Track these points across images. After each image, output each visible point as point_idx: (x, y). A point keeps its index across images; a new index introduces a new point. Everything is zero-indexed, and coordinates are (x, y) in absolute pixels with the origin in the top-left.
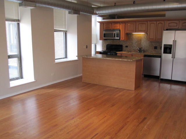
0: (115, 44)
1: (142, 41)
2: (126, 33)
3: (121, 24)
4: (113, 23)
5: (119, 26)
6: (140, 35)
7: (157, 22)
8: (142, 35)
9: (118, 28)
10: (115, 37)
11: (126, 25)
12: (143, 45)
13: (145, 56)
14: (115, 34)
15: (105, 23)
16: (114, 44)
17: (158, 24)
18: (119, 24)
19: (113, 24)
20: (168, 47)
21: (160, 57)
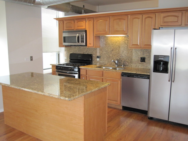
0: (82, 53)
1: (122, 49)
2: (95, 35)
3: (88, 21)
4: (76, 19)
5: (85, 24)
6: (117, 38)
7: (144, 15)
8: (120, 38)
9: (84, 27)
10: (78, 42)
11: (94, 23)
12: (123, 55)
13: (123, 74)
14: (78, 37)
15: (66, 20)
16: (80, 53)
17: (146, 18)
18: (84, 22)
19: (76, 22)
20: (162, 61)
21: (148, 77)
